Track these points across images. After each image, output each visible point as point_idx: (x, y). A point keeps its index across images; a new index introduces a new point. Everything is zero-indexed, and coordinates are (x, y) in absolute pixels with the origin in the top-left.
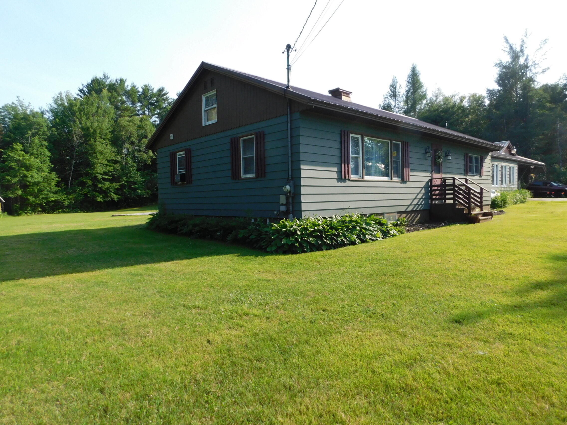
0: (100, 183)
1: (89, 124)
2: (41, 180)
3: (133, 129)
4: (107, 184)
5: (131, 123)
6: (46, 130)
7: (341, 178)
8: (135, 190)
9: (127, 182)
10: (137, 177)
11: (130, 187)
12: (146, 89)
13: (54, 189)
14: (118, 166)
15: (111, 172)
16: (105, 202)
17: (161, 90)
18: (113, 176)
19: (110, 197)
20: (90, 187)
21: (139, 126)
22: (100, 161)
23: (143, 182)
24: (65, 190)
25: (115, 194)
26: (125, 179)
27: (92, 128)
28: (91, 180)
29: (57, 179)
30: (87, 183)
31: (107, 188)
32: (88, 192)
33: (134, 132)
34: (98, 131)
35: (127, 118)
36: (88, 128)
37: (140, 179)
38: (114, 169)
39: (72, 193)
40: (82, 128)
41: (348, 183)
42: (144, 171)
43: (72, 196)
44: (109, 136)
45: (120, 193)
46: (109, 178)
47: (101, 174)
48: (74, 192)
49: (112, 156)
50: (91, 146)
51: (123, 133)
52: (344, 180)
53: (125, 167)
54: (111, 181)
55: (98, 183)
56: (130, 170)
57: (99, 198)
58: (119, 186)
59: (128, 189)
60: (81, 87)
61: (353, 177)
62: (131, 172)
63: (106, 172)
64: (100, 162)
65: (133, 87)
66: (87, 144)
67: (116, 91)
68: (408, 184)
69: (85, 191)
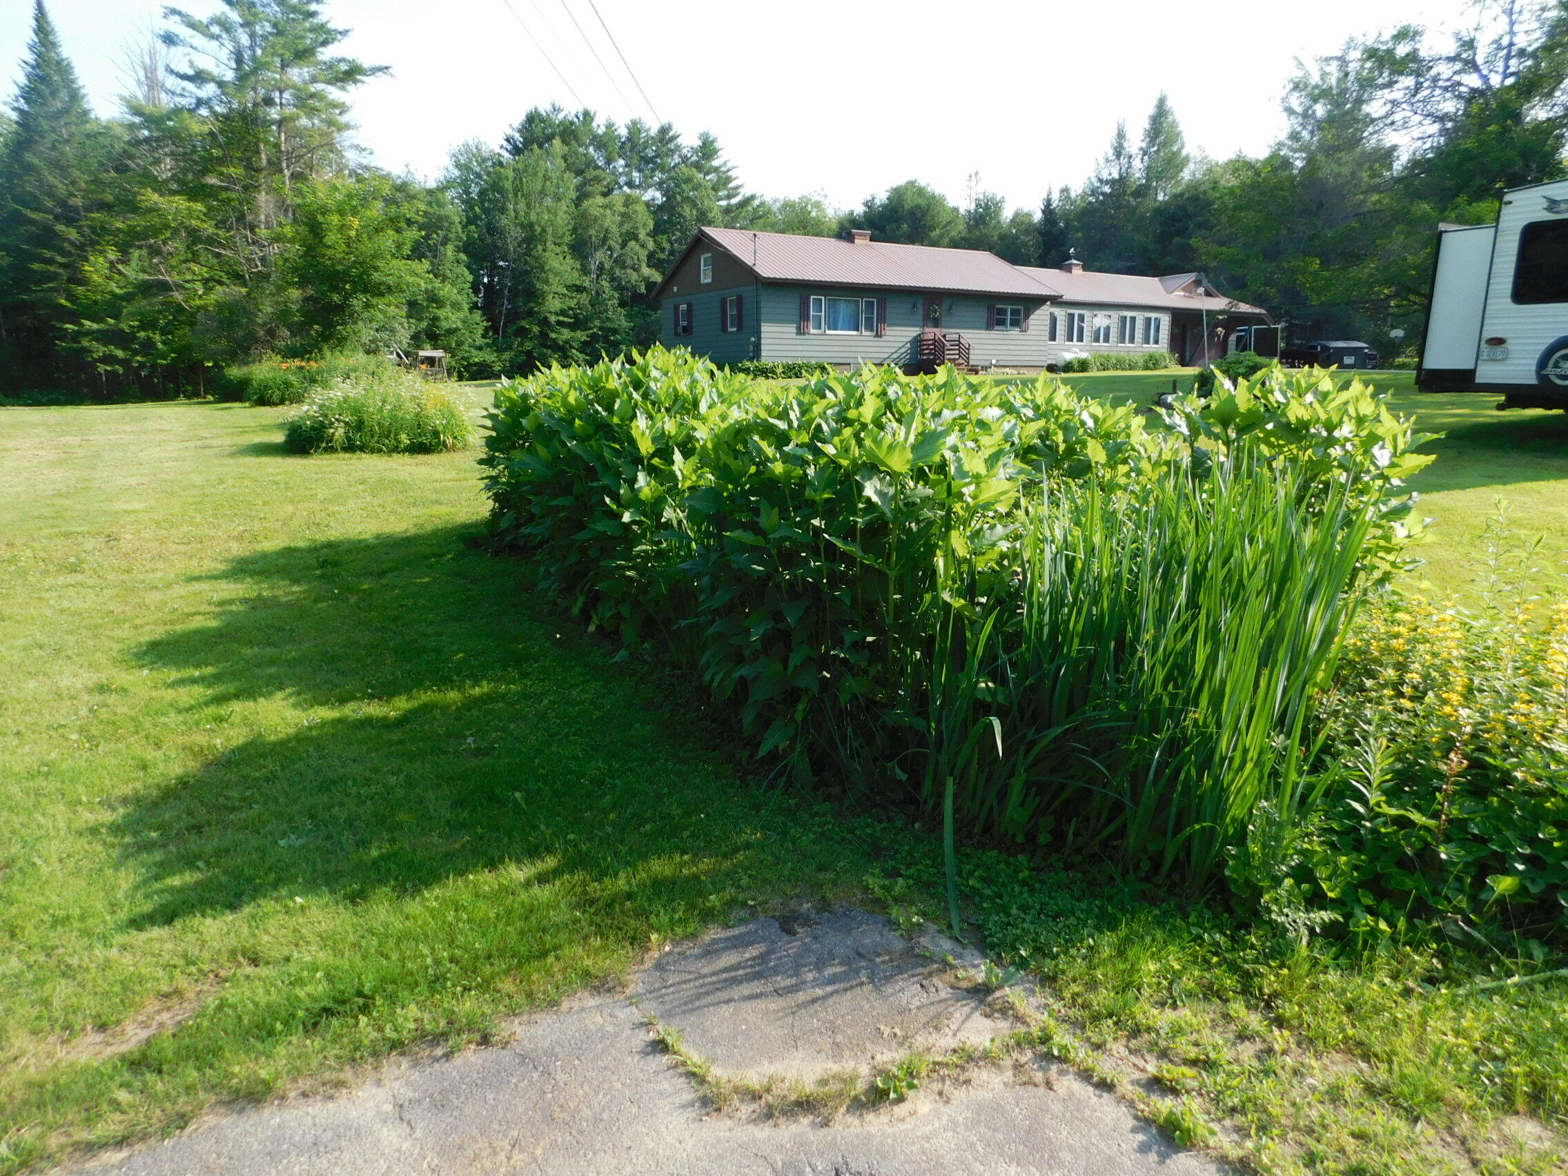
0: (553, 331)
1: (533, 217)
2: (460, 325)
3: (611, 221)
4: (566, 334)
5: (608, 211)
6: (460, 230)
7: (800, 332)
9: (601, 329)
12: (635, 128)
13: (480, 341)
14: (584, 298)
15: (571, 309)
17: (664, 130)
18: (576, 316)
21: (623, 215)
22: (554, 288)
23: (632, 329)
24: (494, 343)
26: (597, 323)
29: (485, 324)
31: (567, 342)
33: (614, 229)
34: (550, 230)
35: (600, 200)
36: (531, 225)
38: (578, 303)
39: (505, 350)
40: (522, 225)
41: (807, 336)
42: (632, 306)
43: (507, 355)
44: (568, 239)
47: (556, 314)
48: (509, 348)
49: (574, 278)
51: (592, 232)
52: (804, 334)
53: (597, 300)
54: (573, 327)
60: (510, 132)
61: (812, 331)
65: (609, 126)
66: (530, 256)
67: (577, 139)
68: (884, 338)
69: (528, 346)
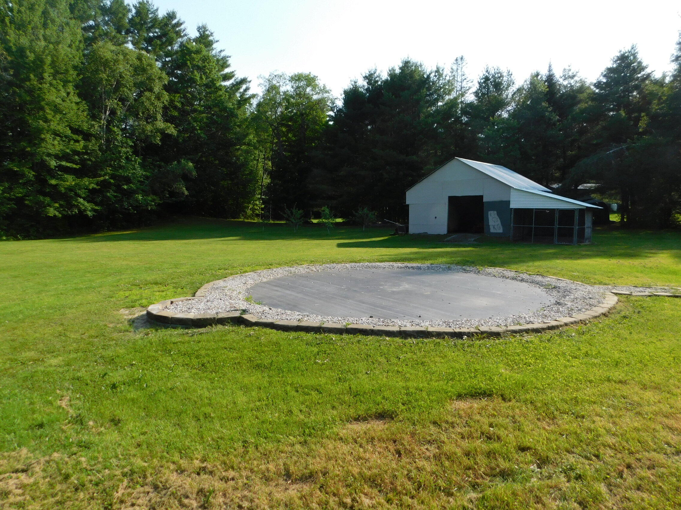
8: (129, 194)
10: (135, 169)
11: (119, 189)
16: (65, 217)
19: (77, 207)
20: (32, 185)
25: (88, 202)
27: (32, 51)
28: (32, 168)
30: (23, 175)
32: (25, 196)
37: (141, 172)
45: (99, 199)
46: (75, 166)
50: (30, 91)
55: (48, 177)
56: (120, 152)
57: (52, 210)
58: (97, 184)
59: (115, 192)
62: (121, 157)
63: (68, 154)
64: (52, 127)
